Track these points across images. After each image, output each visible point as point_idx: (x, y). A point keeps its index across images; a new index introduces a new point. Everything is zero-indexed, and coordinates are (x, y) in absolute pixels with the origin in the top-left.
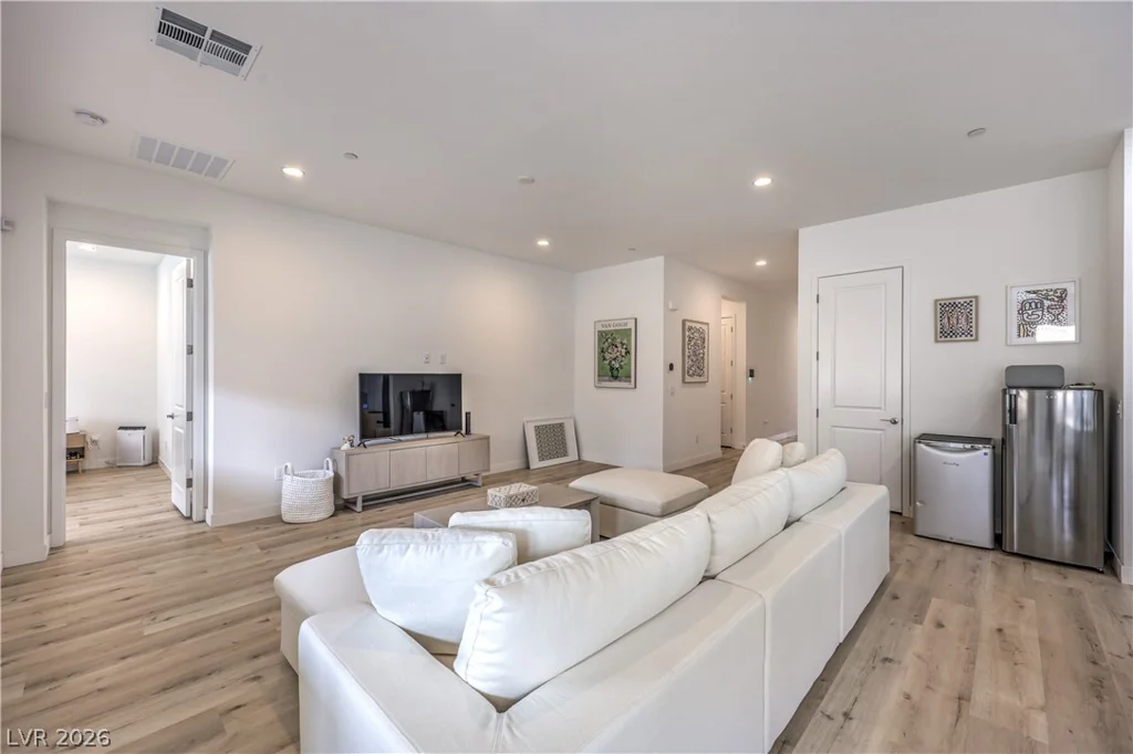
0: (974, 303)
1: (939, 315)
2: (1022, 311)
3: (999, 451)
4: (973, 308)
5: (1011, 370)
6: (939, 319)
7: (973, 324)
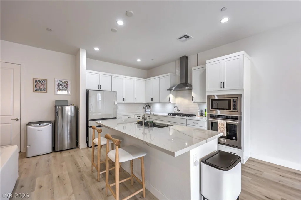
0: (46, 81)
1: (35, 83)
2: (58, 85)
3: (54, 124)
4: (46, 83)
5: (56, 101)
6: (35, 85)
7: (46, 88)
